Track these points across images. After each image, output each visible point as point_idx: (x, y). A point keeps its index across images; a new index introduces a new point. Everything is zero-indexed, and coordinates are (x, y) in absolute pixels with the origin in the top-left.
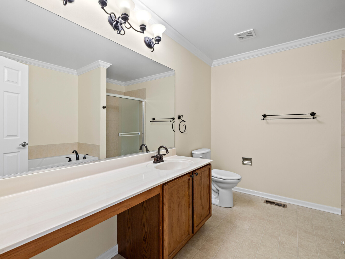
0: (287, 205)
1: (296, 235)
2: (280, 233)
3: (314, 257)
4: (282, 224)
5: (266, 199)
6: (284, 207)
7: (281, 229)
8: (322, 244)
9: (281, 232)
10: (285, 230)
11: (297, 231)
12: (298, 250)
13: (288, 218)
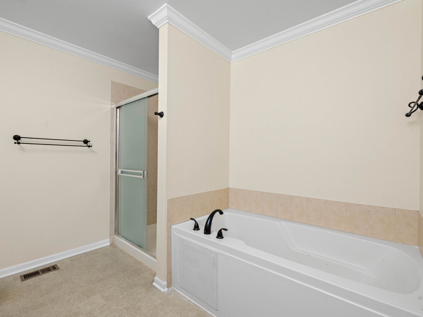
0: (56, 265)
1: (94, 292)
2: (78, 304)
3: (124, 300)
4: (71, 292)
5: (21, 274)
6: (55, 269)
7: (75, 298)
8: (119, 281)
9: (78, 301)
10: (80, 295)
11: (92, 286)
12: (109, 306)
13: (71, 279)
